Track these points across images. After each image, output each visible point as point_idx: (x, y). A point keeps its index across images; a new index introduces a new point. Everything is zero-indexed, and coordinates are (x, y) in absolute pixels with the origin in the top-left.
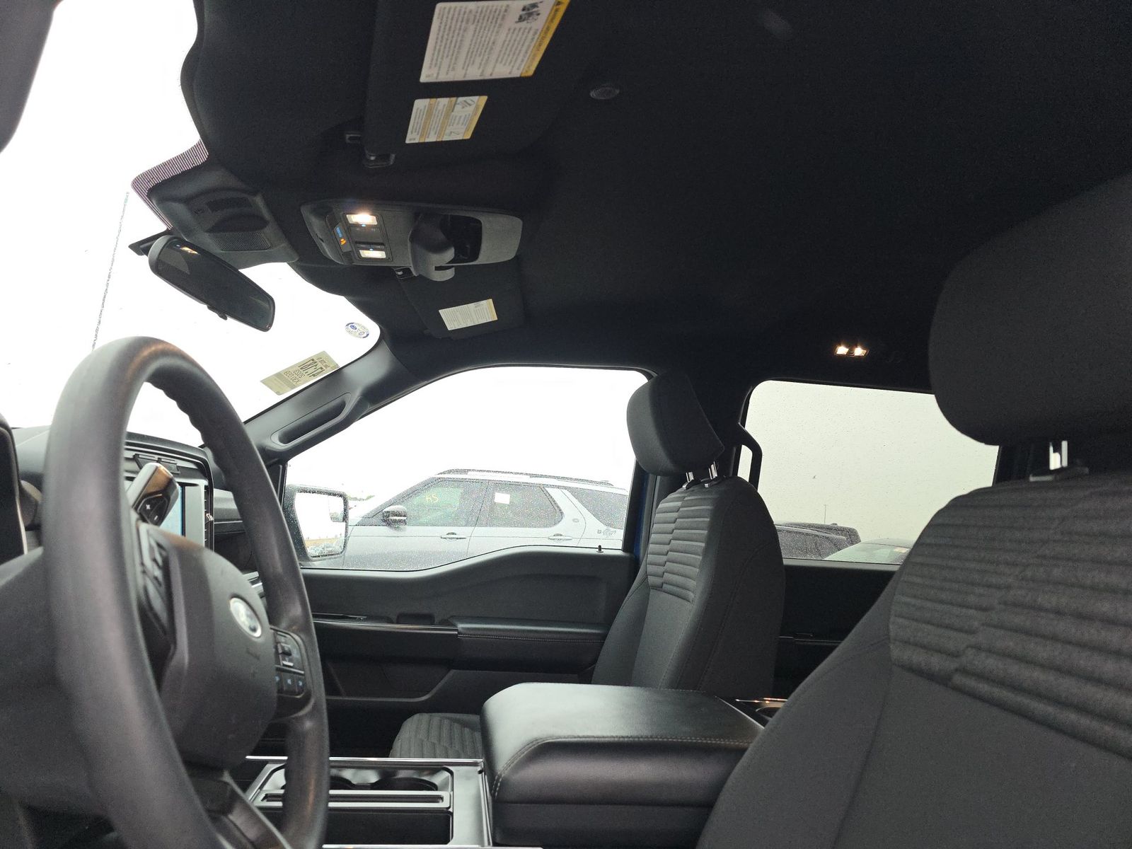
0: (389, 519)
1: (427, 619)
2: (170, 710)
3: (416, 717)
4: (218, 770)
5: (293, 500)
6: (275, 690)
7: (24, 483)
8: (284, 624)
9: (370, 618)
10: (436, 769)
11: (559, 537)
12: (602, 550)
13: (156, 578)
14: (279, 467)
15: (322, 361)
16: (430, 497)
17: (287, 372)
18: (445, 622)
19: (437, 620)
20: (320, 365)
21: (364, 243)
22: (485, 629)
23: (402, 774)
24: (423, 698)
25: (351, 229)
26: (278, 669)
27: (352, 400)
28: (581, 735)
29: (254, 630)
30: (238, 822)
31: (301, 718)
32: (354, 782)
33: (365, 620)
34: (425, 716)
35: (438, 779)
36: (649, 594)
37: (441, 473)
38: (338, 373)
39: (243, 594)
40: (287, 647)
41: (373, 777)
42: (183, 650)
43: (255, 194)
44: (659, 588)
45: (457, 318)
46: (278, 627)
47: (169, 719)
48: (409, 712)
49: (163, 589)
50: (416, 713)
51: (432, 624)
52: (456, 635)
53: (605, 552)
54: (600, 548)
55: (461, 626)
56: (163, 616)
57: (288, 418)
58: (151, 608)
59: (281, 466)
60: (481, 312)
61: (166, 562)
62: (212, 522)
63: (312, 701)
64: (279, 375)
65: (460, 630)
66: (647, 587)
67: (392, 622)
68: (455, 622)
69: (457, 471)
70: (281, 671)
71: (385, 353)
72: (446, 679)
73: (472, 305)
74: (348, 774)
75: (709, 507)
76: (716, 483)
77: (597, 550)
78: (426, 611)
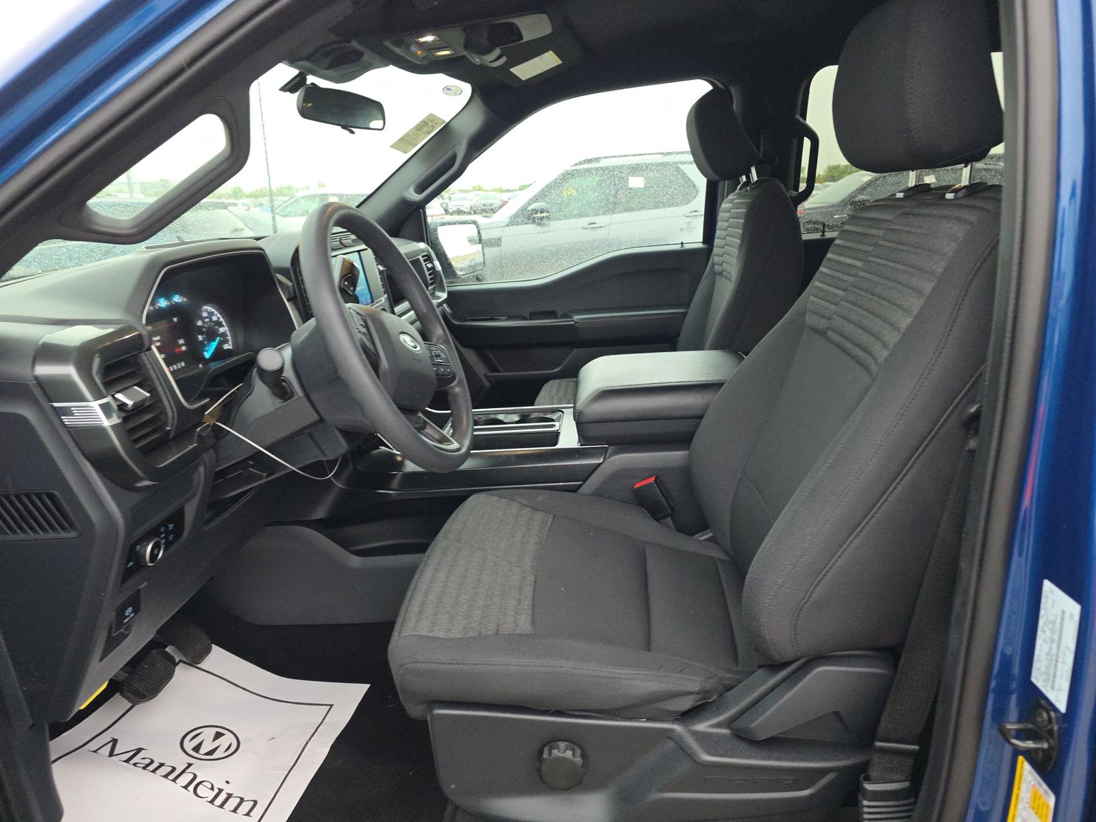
0: (532, 216)
1: (552, 314)
2: (386, 387)
3: (551, 382)
4: (416, 411)
5: (437, 234)
6: (434, 374)
7: (278, 275)
8: (434, 340)
9: (510, 318)
10: (554, 411)
11: (695, 214)
12: (684, 245)
13: (364, 333)
14: (420, 212)
15: (432, 121)
16: (569, 190)
17: (407, 135)
18: (565, 316)
19: (559, 315)
20: (431, 124)
21: (434, 49)
22: (594, 318)
23: (534, 415)
24: (556, 370)
25: (421, 45)
26: (433, 364)
27: (461, 152)
28: (625, 384)
29: (416, 348)
30: (430, 432)
31: (452, 387)
32: (505, 421)
33: (506, 320)
34: (557, 381)
35: (554, 417)
36: (715, 278)
37: (576, 164)
38: (447, 128)
39: (406, 331)
40: (437, 352)
41: (516, 418)
42: (384, 363)
43: (349, 42)
44: (721, 274)
45: (526, 71)
46: (430, 341)
47: (386, 390)
48: (547, 379)
49: (368, 336)
50: (551, 379)
51: (556, 318)
52: (573, 325)
53: (687, 247)
54: (682, 244)
55: (576, 318)
56: (372, 348)
57: (419, 172)
58: (366, 346)
59: (421, 210)
60: (548, 61)
61: (365, 322)
62: (382, 271)
63: (457, 379)
64: (402, 139)
65: (576, 320)
66: (714, 274)
67: (525, 319)
68: (572, 315)
69: (590, 161)
70: (434, 365)
71: (478, 105)
72: (570, 356)
73: (536, 59)
74: (501, 417)
75: (744, 211)
76: (754, 186)
77: (680, 245)
78: (551, 308)
